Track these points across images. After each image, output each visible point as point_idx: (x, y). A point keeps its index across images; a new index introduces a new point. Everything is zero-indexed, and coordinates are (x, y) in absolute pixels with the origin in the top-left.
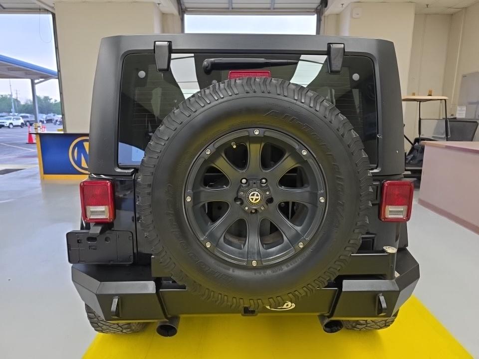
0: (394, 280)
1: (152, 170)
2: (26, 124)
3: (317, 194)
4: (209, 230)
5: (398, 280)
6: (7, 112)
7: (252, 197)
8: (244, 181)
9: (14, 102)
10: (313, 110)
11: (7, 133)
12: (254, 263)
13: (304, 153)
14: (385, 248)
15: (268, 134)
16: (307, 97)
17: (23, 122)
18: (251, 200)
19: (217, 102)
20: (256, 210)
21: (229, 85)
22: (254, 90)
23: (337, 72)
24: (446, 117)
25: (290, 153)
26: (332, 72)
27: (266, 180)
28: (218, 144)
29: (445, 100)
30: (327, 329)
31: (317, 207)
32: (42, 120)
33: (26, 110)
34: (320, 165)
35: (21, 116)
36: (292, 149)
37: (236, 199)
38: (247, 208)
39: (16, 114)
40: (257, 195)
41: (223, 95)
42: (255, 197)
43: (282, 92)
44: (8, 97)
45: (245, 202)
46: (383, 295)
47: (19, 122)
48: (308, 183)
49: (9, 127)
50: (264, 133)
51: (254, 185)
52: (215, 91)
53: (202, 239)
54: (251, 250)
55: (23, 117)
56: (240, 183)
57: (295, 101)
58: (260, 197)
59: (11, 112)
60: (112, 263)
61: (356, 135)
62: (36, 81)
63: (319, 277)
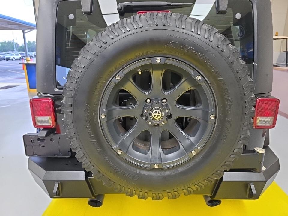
0: (262, 173)
1: (73, 93)
2: (22, 58)
3: (208, 112)
4: (120, 139)
5: (265, 172)
6: (11, 51)
7: (155, 114)
8: (148, 101)
9: (15, 45)
10: (207, 41)
11: (11, 64)
12: (156, 166)
13: (199, 78)
14: (255, 149)
15: (168, 62)
16: (202, 30)
17: (21, 57)
18: (154, 116)
19: (124, 35)
20: (158, 125)
21: (135, 20)
22: (156, 23)
23: (224, 12)
24: (287, 50)
25: (186, 78)
26: (219, 12)
27: (167, 100)
28: (126, 71)
29: (287, 39)
30: (209, 204)
31: (208, 122)
32: (32, 55)
33: (22, 49)
34: (212, 88)
35: (20, 53)
36: (188, 75)
37: (142, 115)
38: (150, 123)
39: (17, 52)
40: (159, 113)
41: (129, 28)
42: (157, 114)
43: (181, 25)
44: (12, 41)
45: (149, 118)
46: (253, 184)
47: (18, 57)
48: (201, 102)
49: (12, 60)
50: (165, 61)
51: (157, 105)
52: (122, 25)
53: (115, 147)
54: (154, 155)
55: (21, 54)
56: (146, 103)
57: (192, 33)
58: (161, 114)
59: (14, 51)
60: (56, 156)
61: (243, 63)
62: (26, 31)
63: (208, 178)
